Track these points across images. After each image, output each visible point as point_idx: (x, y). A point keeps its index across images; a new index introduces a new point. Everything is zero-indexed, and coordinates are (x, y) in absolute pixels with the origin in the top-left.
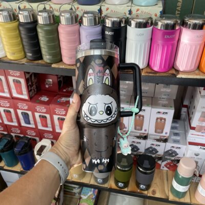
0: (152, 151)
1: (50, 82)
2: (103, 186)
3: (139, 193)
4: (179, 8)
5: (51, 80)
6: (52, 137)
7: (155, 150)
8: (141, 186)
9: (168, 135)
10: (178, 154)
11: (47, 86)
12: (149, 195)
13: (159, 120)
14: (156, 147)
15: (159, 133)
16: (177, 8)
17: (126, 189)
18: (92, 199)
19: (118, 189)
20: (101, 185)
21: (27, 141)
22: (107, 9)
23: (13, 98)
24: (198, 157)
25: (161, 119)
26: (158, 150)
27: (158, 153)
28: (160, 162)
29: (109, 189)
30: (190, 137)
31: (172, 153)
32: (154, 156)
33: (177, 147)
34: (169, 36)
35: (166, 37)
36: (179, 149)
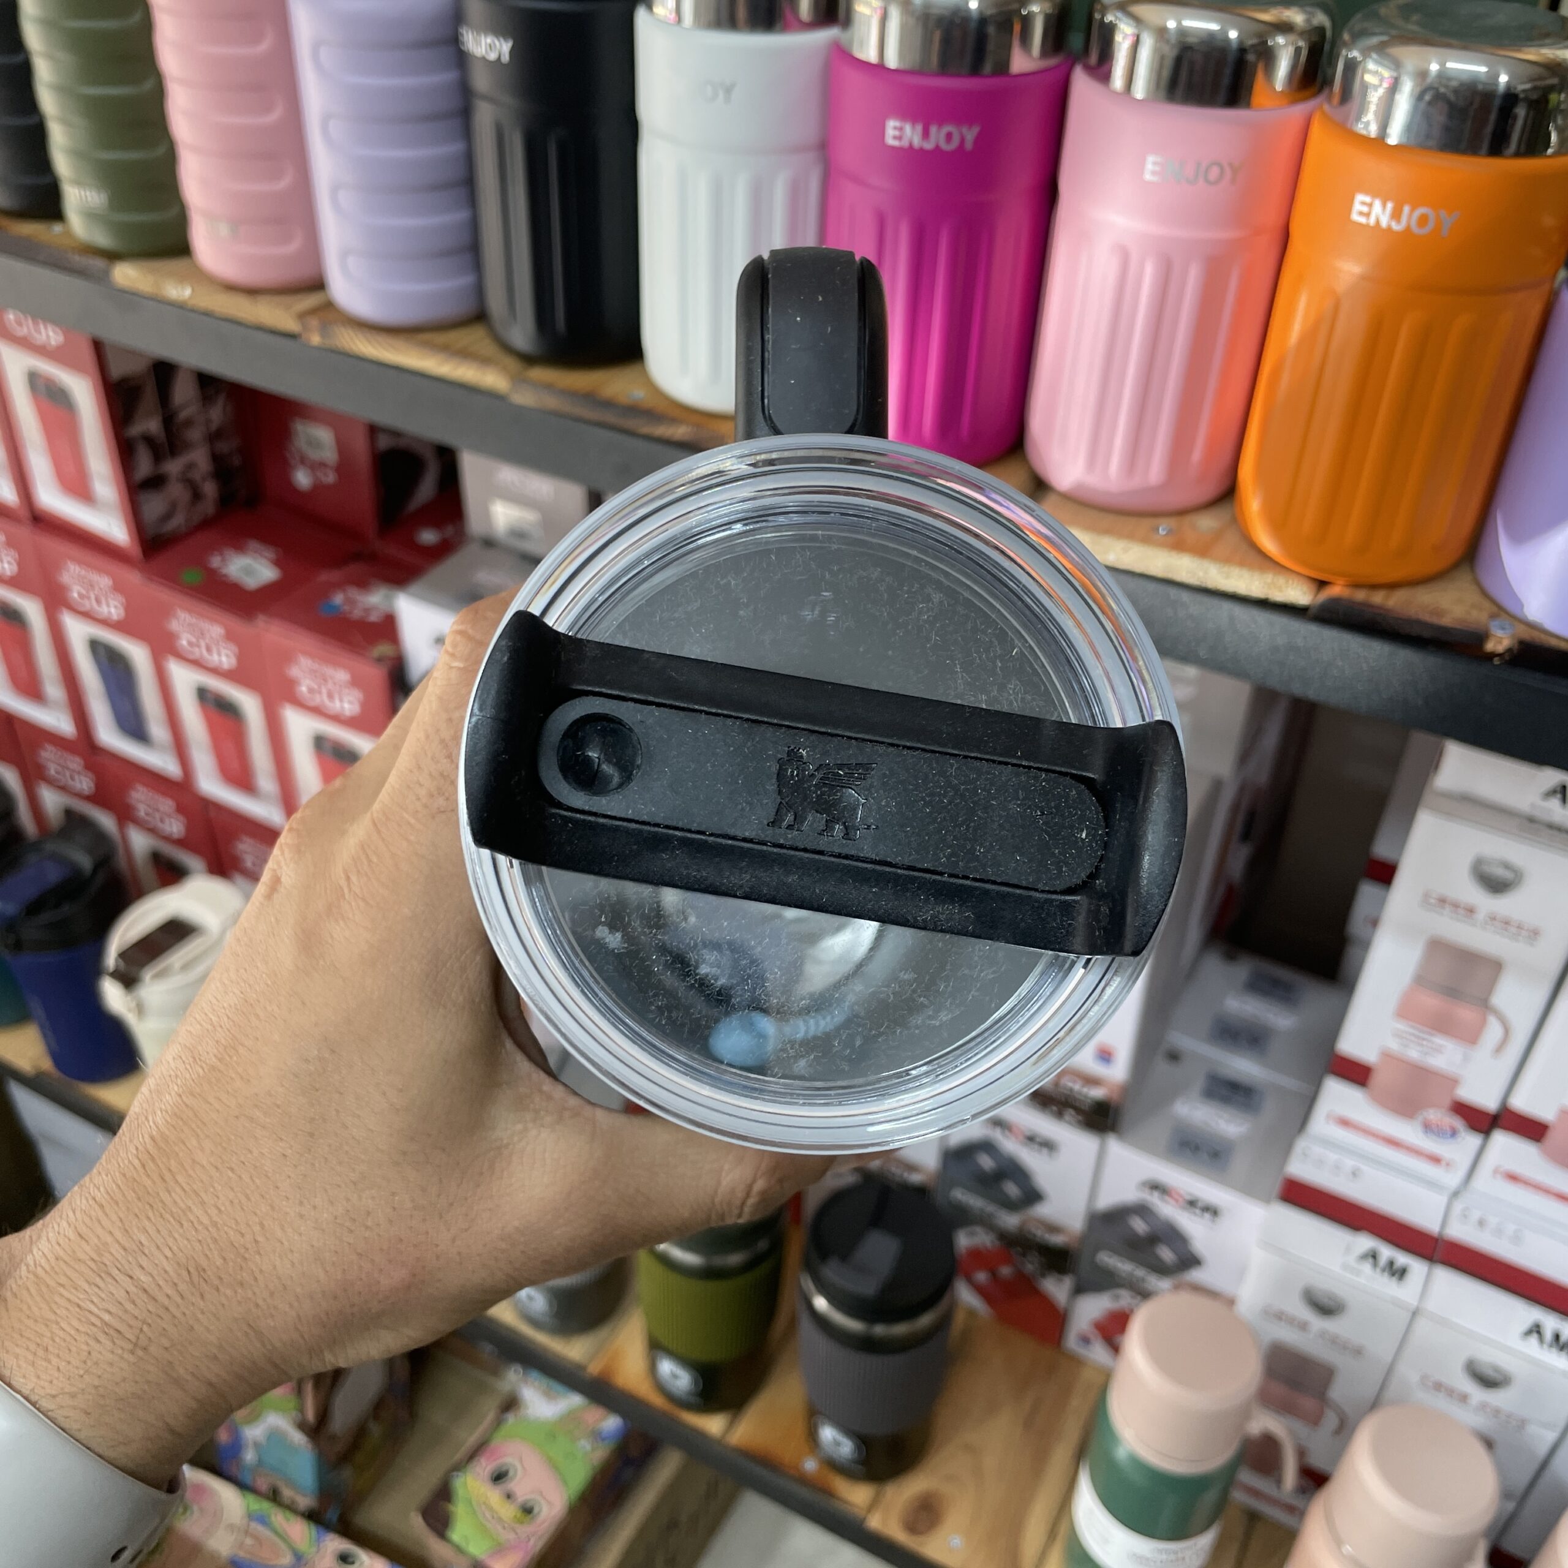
0: (1000, 1176)
1: (317, 444)
2: (554, 1344)
7: (1013, 1170)
9: (1118, 1071)
10: (1196, 1261)
11: (302, 479)
12: (874, 1523)
14: (1026, 1156)
17: (713, 1425)
18: (595, 1434)
20: (542, 1339)
21: (84, 861)
24: (1330, 1325)
26: (1039, 1182)
27: (1041, 1210)
28: (1057, 1289)
29: (595, 1380)
30: (1328, 1143)
31: (1153, 1239)
32: (1010, 1221)
33: (1188, 1198)
34: (919, 128)
35: (895, 138)
36: (1207, 1216)
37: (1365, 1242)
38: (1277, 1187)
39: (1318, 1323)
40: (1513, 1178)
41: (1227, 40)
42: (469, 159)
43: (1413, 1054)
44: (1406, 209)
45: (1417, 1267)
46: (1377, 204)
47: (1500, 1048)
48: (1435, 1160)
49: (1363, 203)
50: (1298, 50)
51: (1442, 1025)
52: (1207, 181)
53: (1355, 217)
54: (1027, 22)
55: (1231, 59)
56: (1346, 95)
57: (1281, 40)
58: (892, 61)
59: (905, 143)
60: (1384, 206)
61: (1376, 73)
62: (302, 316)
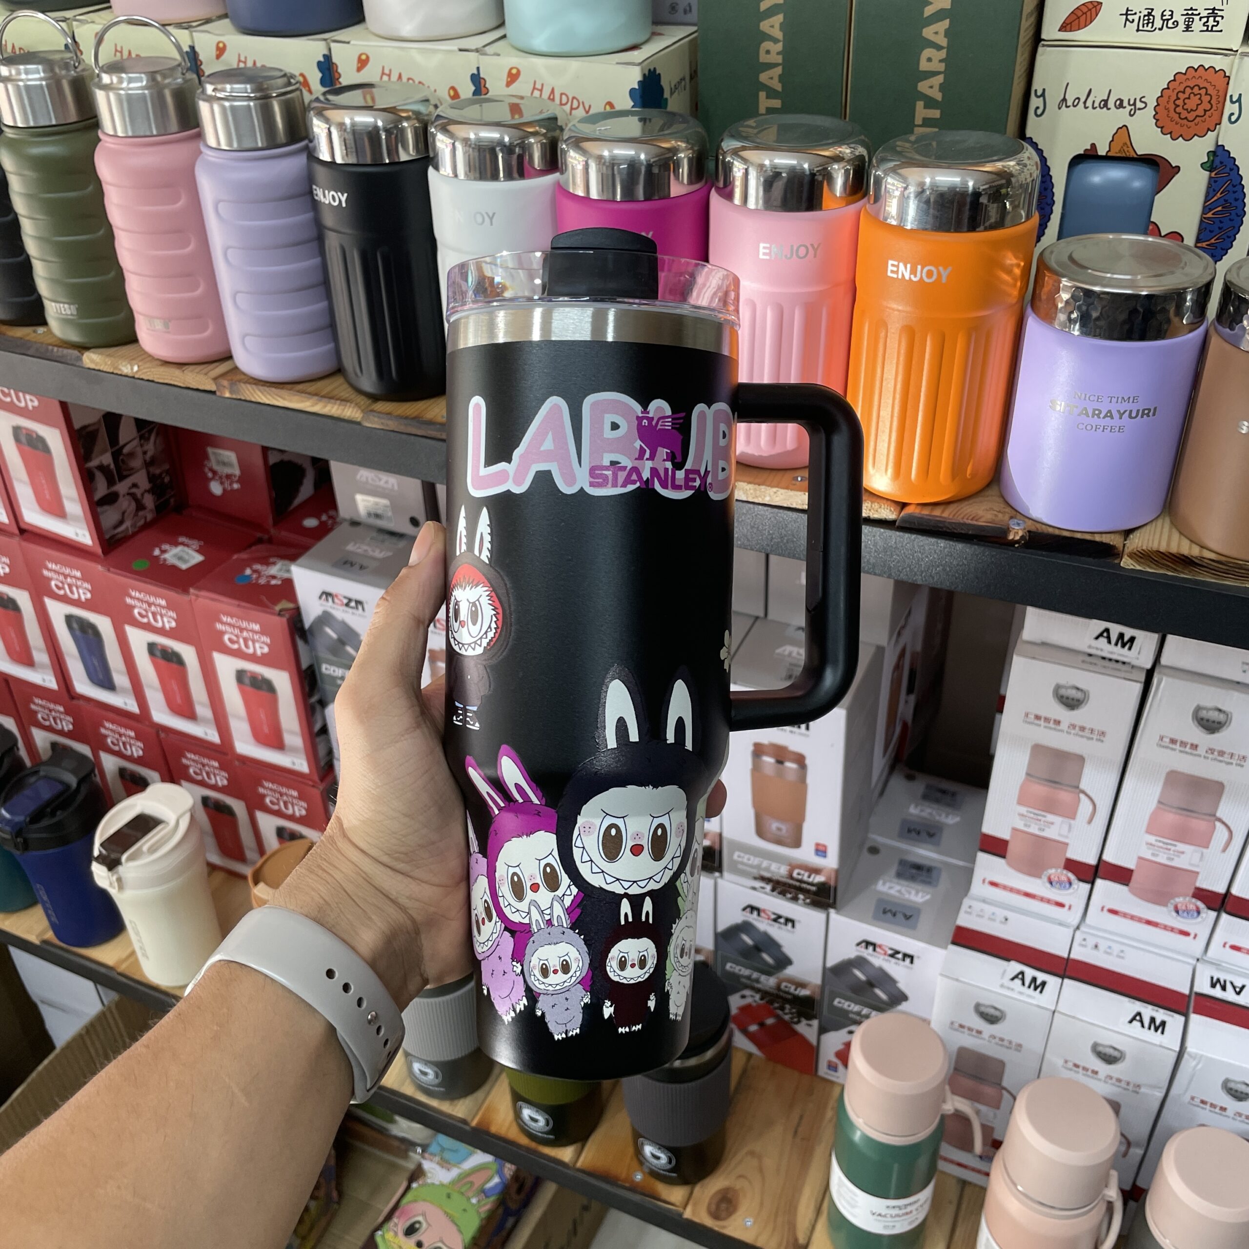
0: (757, 949)
1: (225, 464)
2: (445, 1107)
3: (634, 1188)
4: (771, 78)
5: (230, 456)
6: (221, 780)
7: (768, 944)
8: (648, 1150)
9: (831, 861)
10: (903, 997)
11: (216, 488)
12: (688, 1214)
13: (769, 760)
14: (777, 933)
15: (779, 842)
16: (763, 77)
17: (566, 1154)
18: (484, 1192)
19: (524, 1141)
20: (434, 1103)
22: (363, 62)
23: (26, 533)
24: (997, 1030)
25: (781, 754)
26: (788, 950)
27: (790, 971)
28: (808, 1030)
29: (475, 1130)
30: (983, 900)
31: (871, 984)
32: (769, 982)
33: (892, 949)
36: (906, 961)
37: (1015, 967)
38: (950, 934)
39: (988, 1029)
40: (1113, 912)
41: (804, 169)
42: (324, 268)
43: (1034, 829)
44: (919, 267)
46: (901, 266)
47: (1091, 818)
48: (1061, 905)
49: (893, 265)
50: (847, 172)
52: (797, 255)
53: (889, 274)
54: (677, 164)
55: (807, 180)
56: (877, 199)
57: (836, 166)
58: (594, 195)
60: (906, 268)
61: (893, 185)
62: (215, 379)
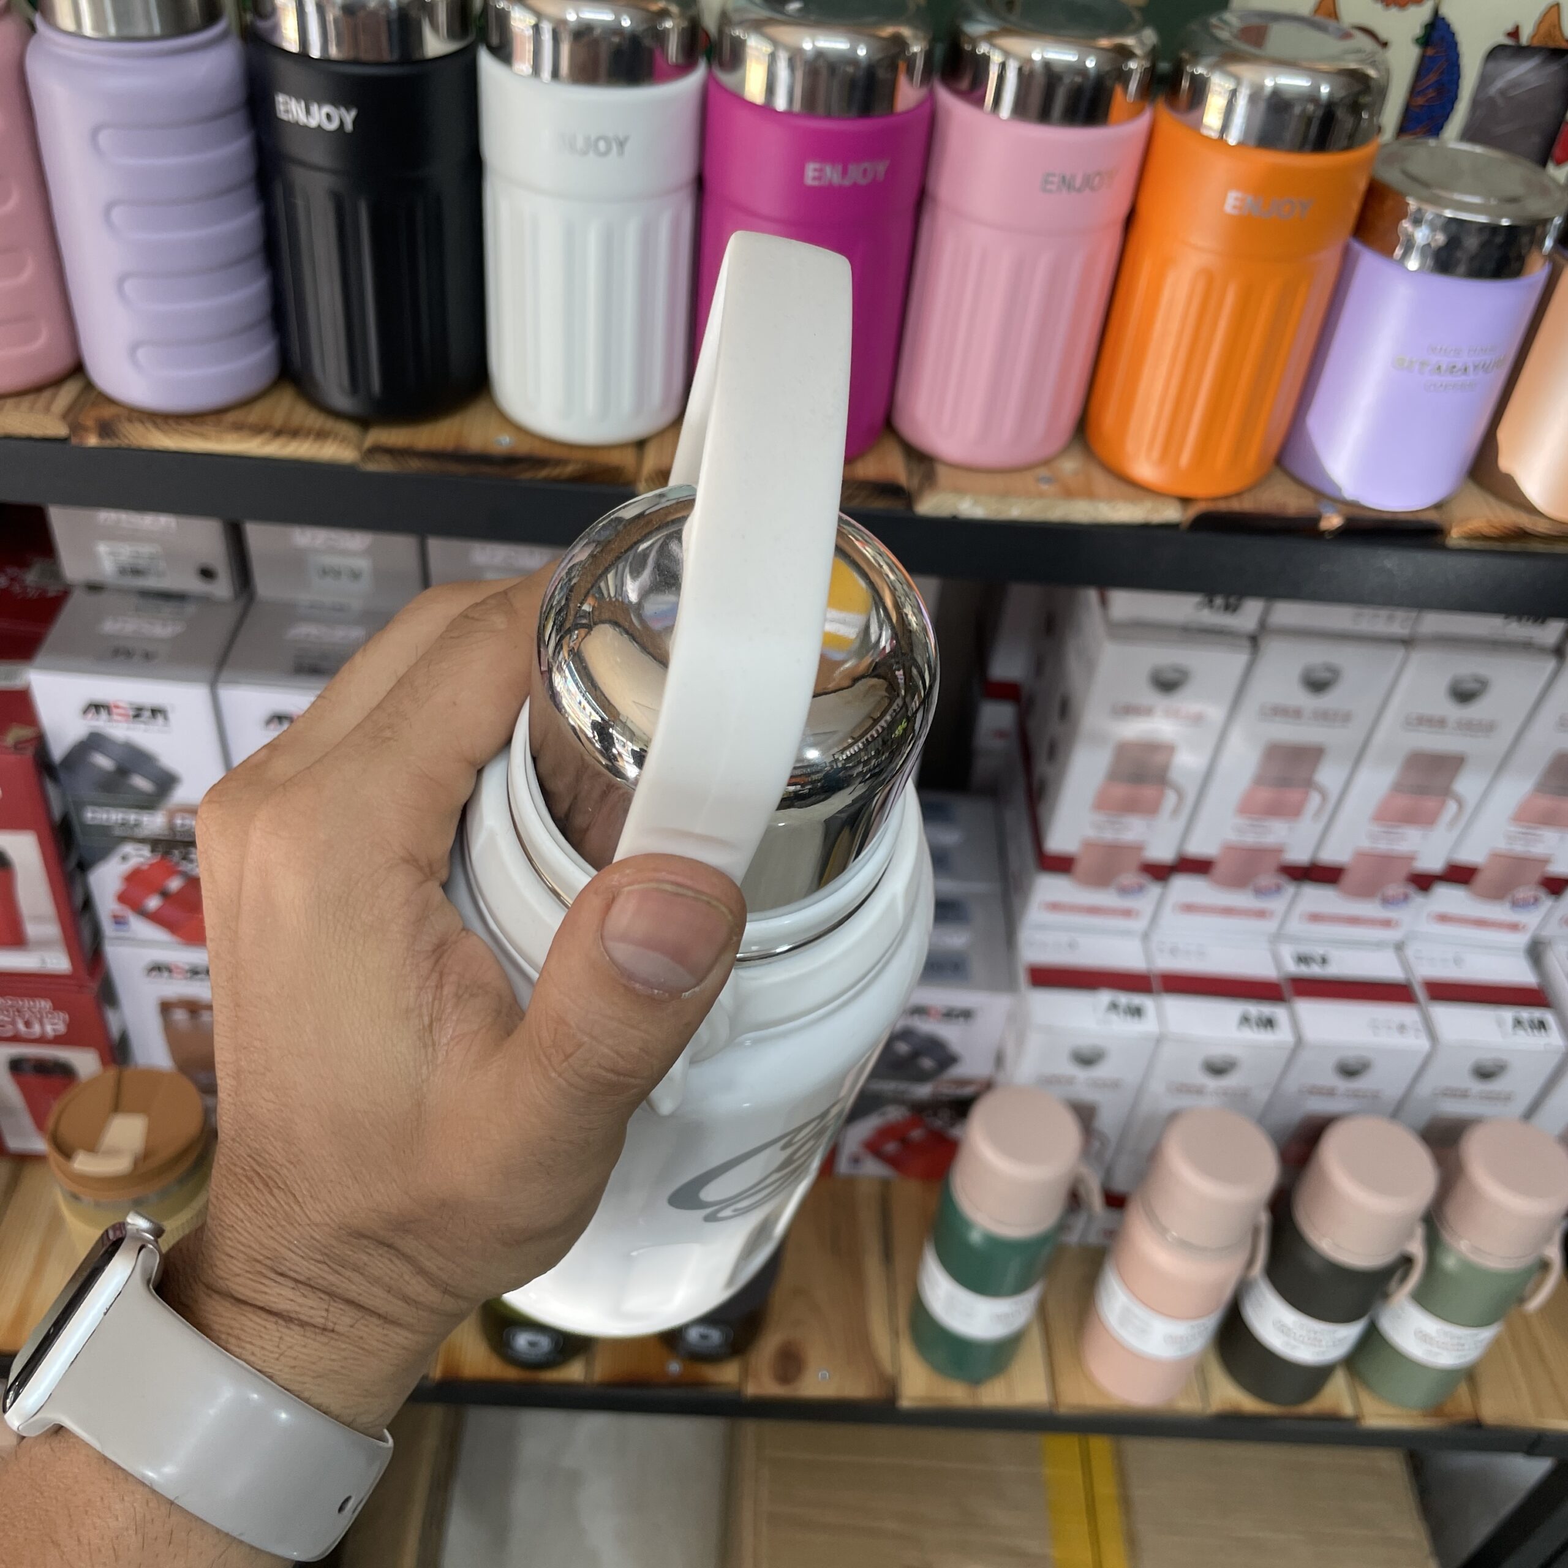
3: (675, 1383)
8: (694, 1331)
10: (955, 1059)
12: (752, 1390)
17: (573, 1372)
24: (1093, 1072)
30: (1042, 927)
31: (915, 1055)
33: (944, 1011)
34: (839, 167)
35: (814, 178)
36: (961, 1019)
37: (1105, 997)
39: (1082, 1074)
40: (1189, 908)
41: (1088, 69)
43: (1109, 835)
45: (1146, 1002)
47: (1176, 811)
48: (1127, 913)
51: (1131, 807)
53: (1227, 210)
54: (910, 61)
55: (1090, 83)
59: (824, 182)
